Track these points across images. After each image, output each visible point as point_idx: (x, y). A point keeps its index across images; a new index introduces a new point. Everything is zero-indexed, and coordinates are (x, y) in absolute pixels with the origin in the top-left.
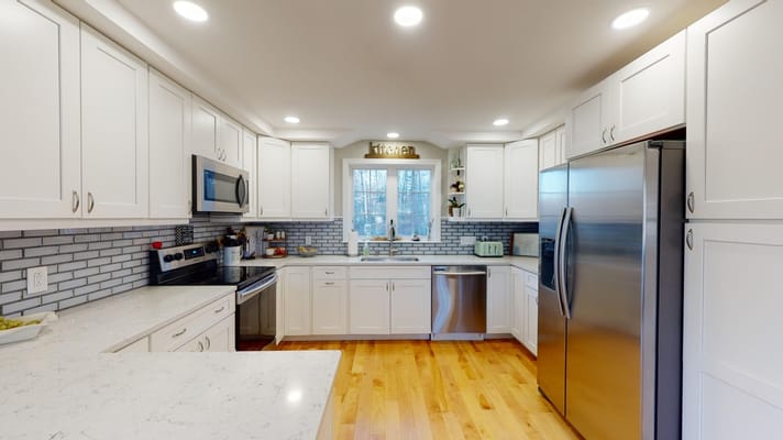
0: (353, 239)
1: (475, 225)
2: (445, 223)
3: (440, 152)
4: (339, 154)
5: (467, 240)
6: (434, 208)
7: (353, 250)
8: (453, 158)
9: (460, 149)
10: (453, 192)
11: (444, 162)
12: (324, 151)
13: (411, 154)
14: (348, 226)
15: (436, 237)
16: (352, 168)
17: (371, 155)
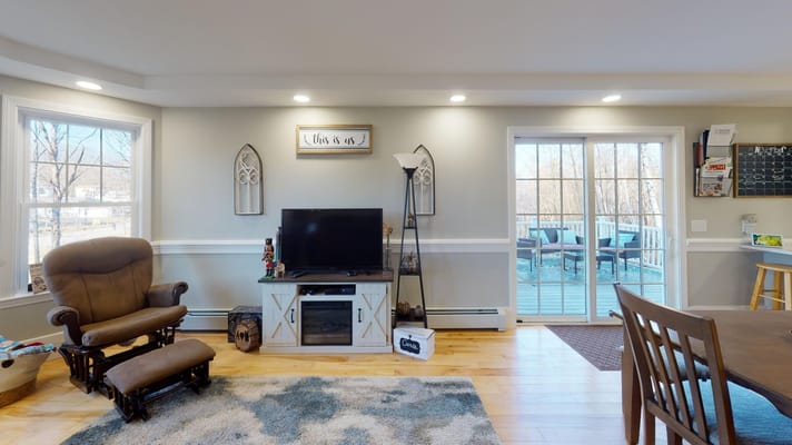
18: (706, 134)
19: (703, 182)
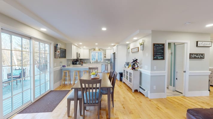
0: (92, 61)
1: (108, 59)
2: (104, 59)
3: (103, 50)
4: (90, 50)
5: (107, 61)
6: (103, 57)
7: (92, 63)
8: (105, 51)
9: (106, 50)
10: (105, 55)
11: (104, 51)
12: (88, 50)
13: (99, 50)
14: (91, 60)
15: (103, 61)
16: (92, 52)
17: (94, 50)
18: (57, 45)
19: (57, 55)
